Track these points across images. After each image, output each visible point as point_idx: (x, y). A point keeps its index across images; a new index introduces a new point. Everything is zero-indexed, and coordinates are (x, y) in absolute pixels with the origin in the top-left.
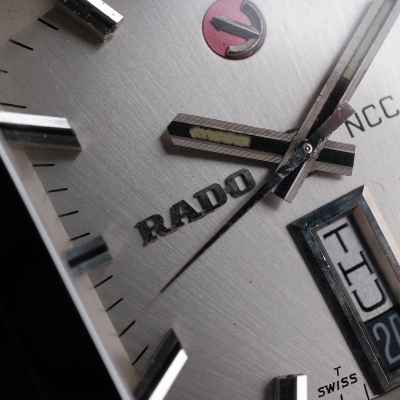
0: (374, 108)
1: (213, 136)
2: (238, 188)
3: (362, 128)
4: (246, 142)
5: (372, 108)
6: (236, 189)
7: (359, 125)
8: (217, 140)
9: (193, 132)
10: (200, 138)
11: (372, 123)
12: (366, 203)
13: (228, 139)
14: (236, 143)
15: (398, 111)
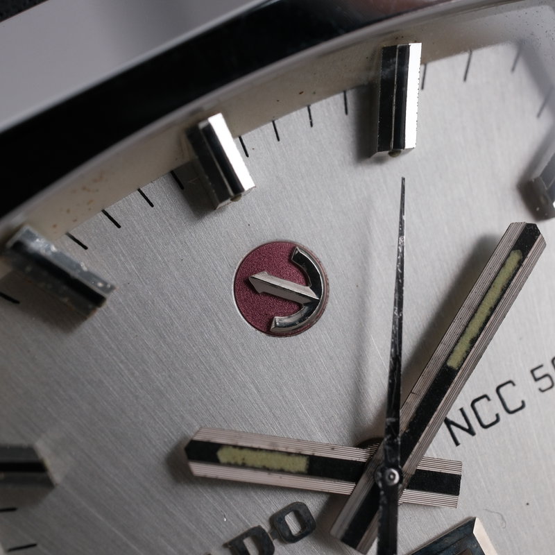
0: (489, 399)
1: (251, 458)
2: (290, 532)
3: (471, 431)
4: (302, 464)
5: (485, 400)
6: (287, 534)
7: (466, 426)
8: (258, 464)
9: (223, 455)
10: (233, 462)
11: (486, 423)
12: (478, 546)
13: (274, 461)
14: (287, 467)
15: (523, 402)
